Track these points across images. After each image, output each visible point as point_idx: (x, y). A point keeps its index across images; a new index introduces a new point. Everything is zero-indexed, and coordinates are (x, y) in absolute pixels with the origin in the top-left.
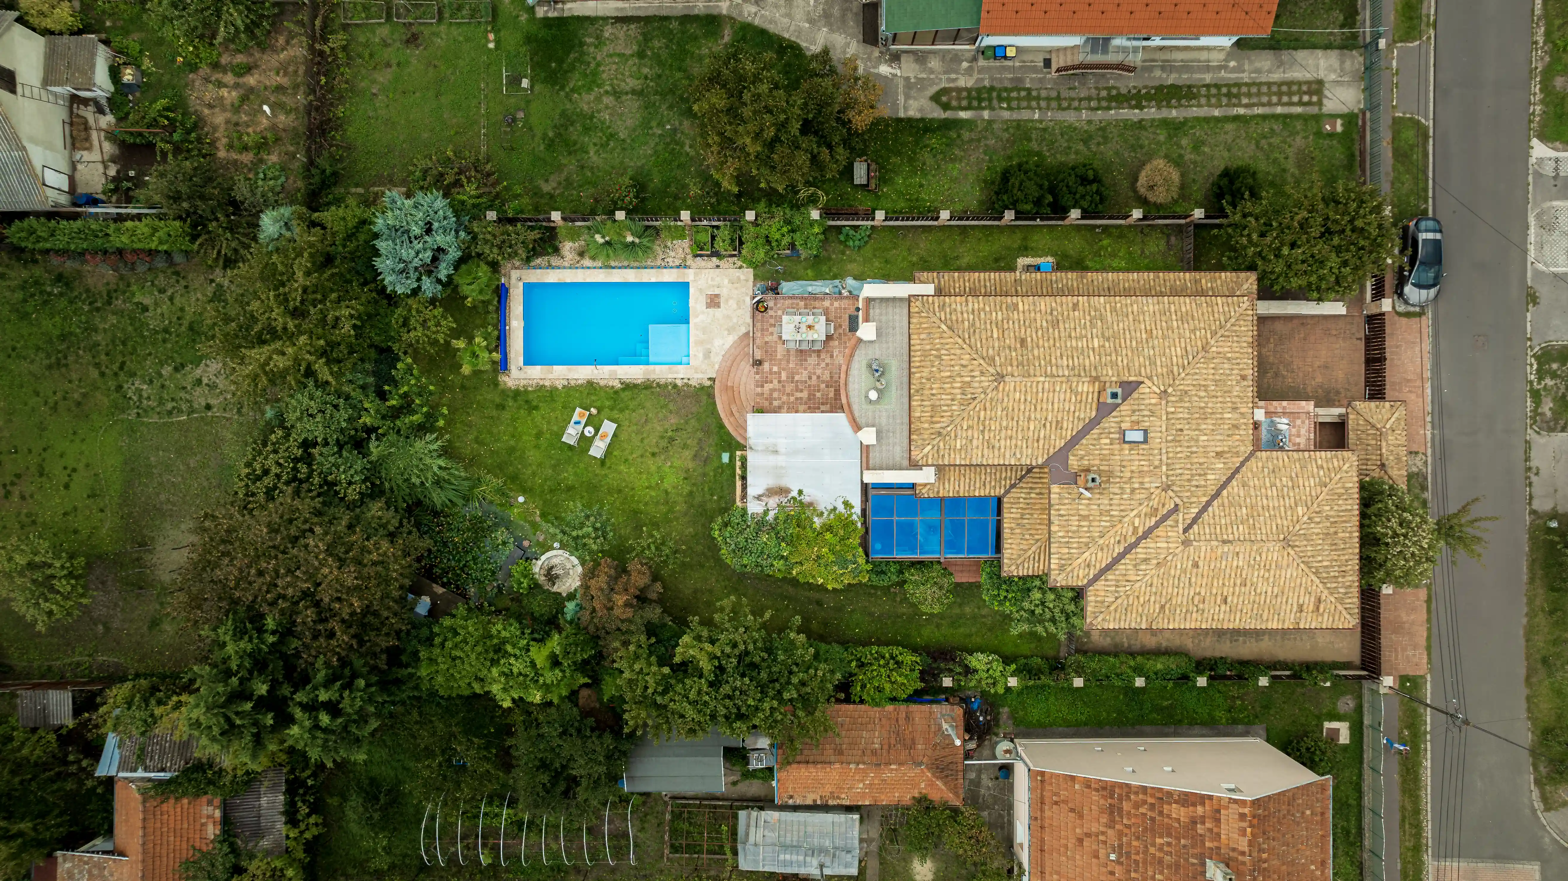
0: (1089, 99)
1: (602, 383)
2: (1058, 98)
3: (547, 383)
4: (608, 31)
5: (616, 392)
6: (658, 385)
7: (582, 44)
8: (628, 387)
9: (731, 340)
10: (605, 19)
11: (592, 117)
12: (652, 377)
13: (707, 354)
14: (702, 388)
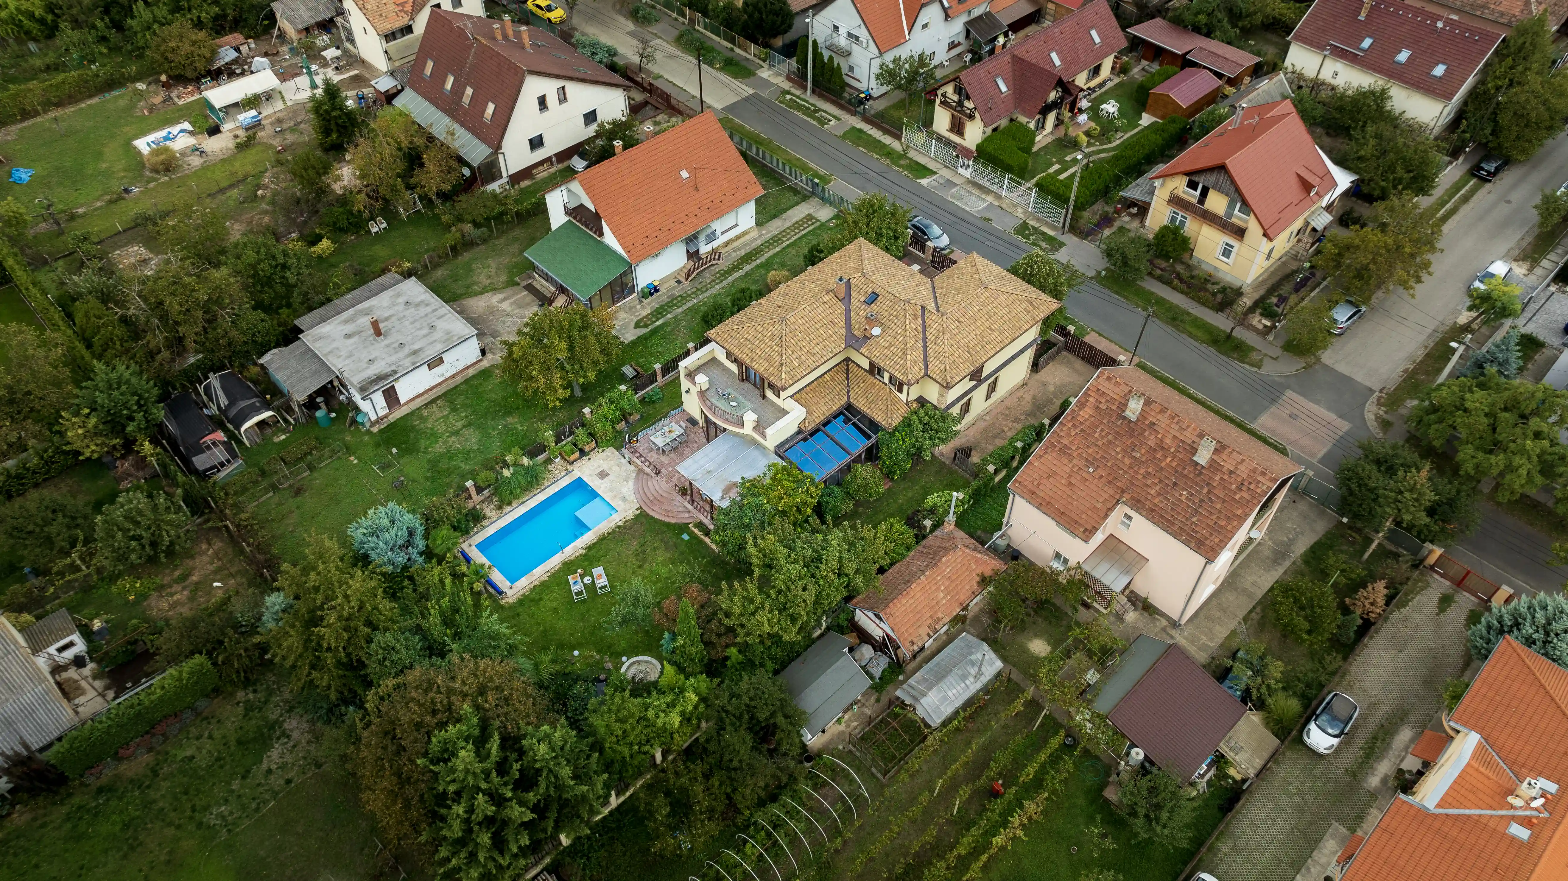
0: (713, 281)
1: (572, 558)
2: (698, 290)
3: (536, 583)
4: (425, 413)
5: (585, 555)
6: (609, 534)
7: (414, 427)
8: (589, 548)
9: (631, 484)
12: (601, 533)
13: (624, 499)
14: (637, 517)
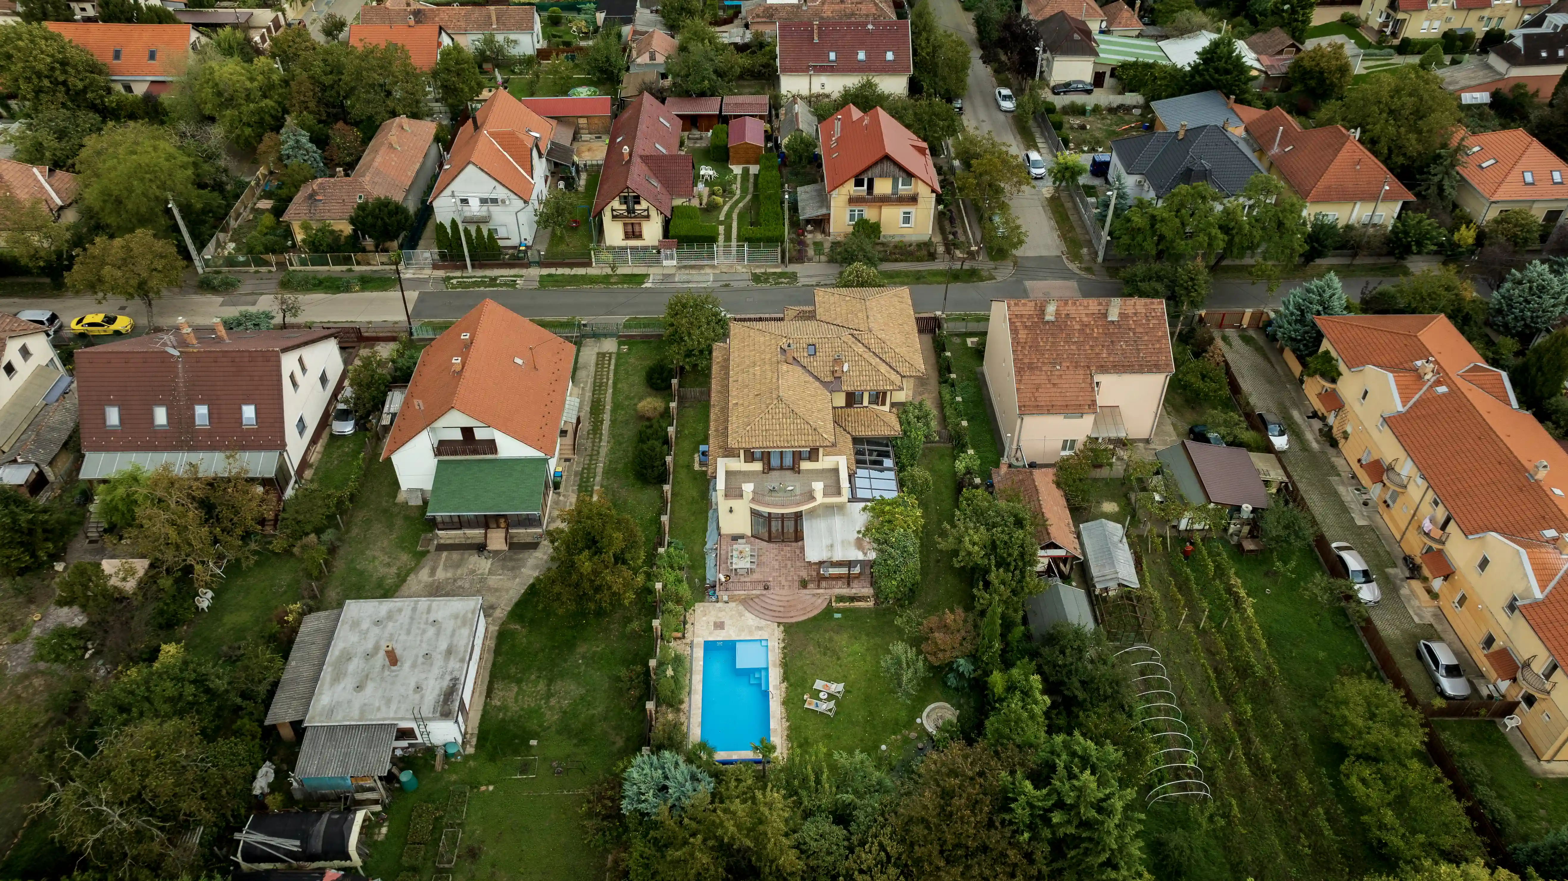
0: (593, 442)
1: (784, 695)
2: (591, 456)
3: (786, 733)
4: (496, 702)
8: (785, 678)
9: (747, 614)
10: (486, 704)
11: (565, 712)
12: (778, 662)
13: (759, 628)
14: (785, 631)
